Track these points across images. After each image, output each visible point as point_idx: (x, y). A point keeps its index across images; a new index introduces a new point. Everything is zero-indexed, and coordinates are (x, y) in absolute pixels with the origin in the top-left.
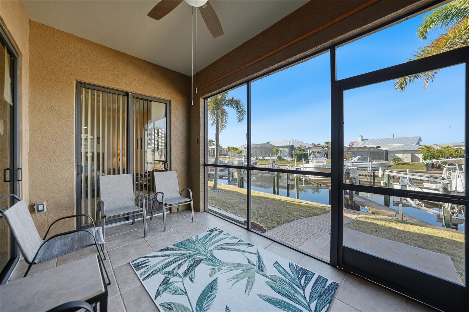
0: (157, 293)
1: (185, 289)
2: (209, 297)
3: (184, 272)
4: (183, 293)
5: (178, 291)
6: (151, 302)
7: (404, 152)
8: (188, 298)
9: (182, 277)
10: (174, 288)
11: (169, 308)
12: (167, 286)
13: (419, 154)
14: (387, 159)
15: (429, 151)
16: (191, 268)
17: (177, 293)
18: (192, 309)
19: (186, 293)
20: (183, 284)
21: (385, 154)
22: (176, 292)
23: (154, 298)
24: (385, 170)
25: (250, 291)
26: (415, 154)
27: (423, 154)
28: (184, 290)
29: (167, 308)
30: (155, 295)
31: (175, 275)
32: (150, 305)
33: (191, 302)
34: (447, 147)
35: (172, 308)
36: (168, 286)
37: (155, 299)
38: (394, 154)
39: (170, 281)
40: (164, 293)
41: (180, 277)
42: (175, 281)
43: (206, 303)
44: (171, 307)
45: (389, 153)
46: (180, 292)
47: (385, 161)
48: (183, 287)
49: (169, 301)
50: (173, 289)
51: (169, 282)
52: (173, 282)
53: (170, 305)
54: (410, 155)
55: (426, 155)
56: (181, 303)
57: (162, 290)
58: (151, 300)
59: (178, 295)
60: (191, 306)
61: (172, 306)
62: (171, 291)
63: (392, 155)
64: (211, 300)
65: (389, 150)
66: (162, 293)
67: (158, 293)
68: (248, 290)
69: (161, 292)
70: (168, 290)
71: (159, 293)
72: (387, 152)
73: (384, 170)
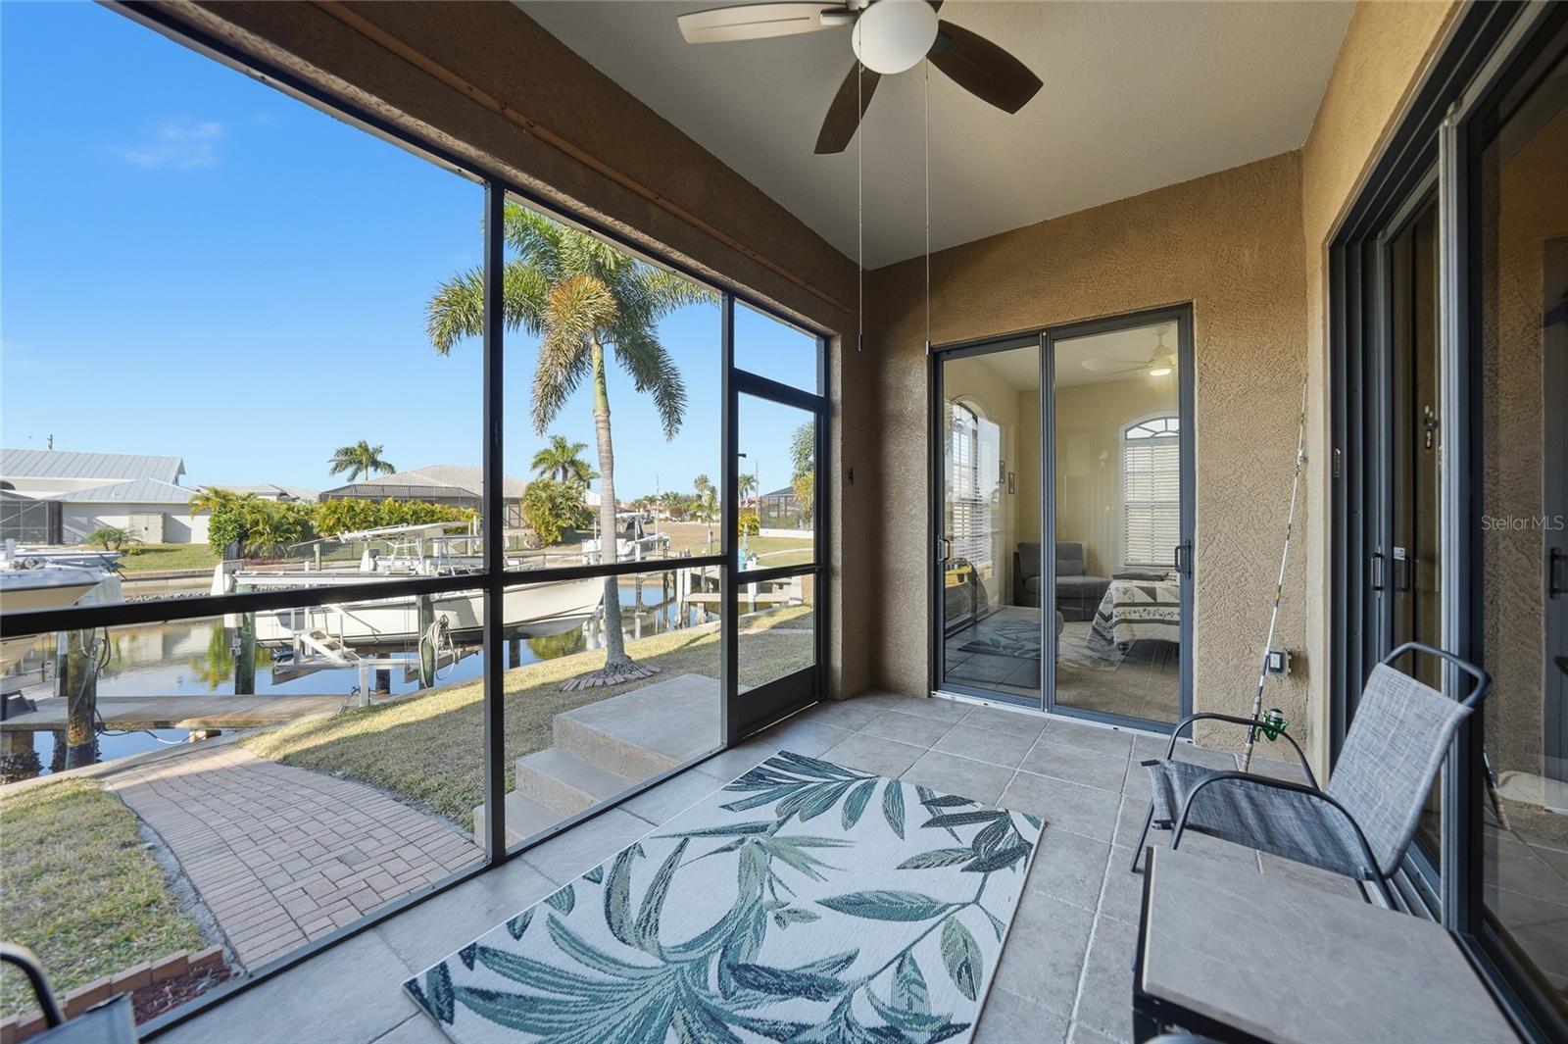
0: (945, 1037)
1: (890, 963)
2: (890, 903)
3: (820, 998)
4: (907, 961)
5: (905, 977)
6: (983, 1032)
7: (136, 508)
8: (915, 943)
9: (845, 993)
10: (902, 995)
11: (968, 970)
12: (901, 1022)
13: (195, 517)
14: (56, 537)
15: (224, 506)
16: (788, 985)
17: (914, 975)
18: (940, 922)
19: (903, 955)
20: (871, 978)
21: (52, 515)
22: (915, 981)
23: (967, 1030)
24: (238, 572)
25: (842, 841)
26: (175, 517)
27: (209, 517)
28: (896, 964)
29: (970, 977)
30: (956, 1036)
31: (843, 1024)
32: (991, 1028)
33: (924, 932)
34: (249, 496)
35: (962, 965)
36: (901, 1017)
37: (969, 1025)
38: (90, 518)
39: (881, 1023)
40: (934, 1014)
41: (848, 999)
42: (873, 1009)
43: (909, 902)
44: (963, 968)
45: (65, 511)
46: (907, 969)
47: (51, 543)
48: (883, 973)
49: (952, 982)
50: (907, 995)
51: (885, 1023)
52: (881, 1013)
53: (960, 976)
54: (158, 520)
55: (222, 519)
56: (940, 952)
57: (928, 1027)
58: (977, 1038)
59: (920, 974)
60: (933, 928)
61: (960, 969)
62: (916, 996)
63: (84, 520)
64: (897, 897)
65: (69, 500)
66: (938, 1018)
67: (945, 1034)
68: (841, 844)
69: (937, 1025)
70: (917, 1008)
71: (942, 1029)
72: (57, 509)
73: (234, 573)
